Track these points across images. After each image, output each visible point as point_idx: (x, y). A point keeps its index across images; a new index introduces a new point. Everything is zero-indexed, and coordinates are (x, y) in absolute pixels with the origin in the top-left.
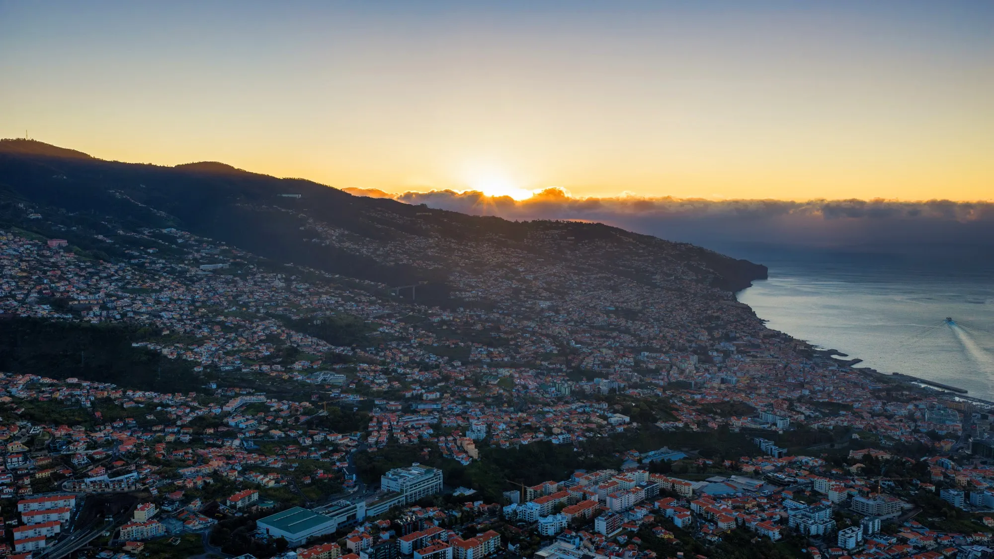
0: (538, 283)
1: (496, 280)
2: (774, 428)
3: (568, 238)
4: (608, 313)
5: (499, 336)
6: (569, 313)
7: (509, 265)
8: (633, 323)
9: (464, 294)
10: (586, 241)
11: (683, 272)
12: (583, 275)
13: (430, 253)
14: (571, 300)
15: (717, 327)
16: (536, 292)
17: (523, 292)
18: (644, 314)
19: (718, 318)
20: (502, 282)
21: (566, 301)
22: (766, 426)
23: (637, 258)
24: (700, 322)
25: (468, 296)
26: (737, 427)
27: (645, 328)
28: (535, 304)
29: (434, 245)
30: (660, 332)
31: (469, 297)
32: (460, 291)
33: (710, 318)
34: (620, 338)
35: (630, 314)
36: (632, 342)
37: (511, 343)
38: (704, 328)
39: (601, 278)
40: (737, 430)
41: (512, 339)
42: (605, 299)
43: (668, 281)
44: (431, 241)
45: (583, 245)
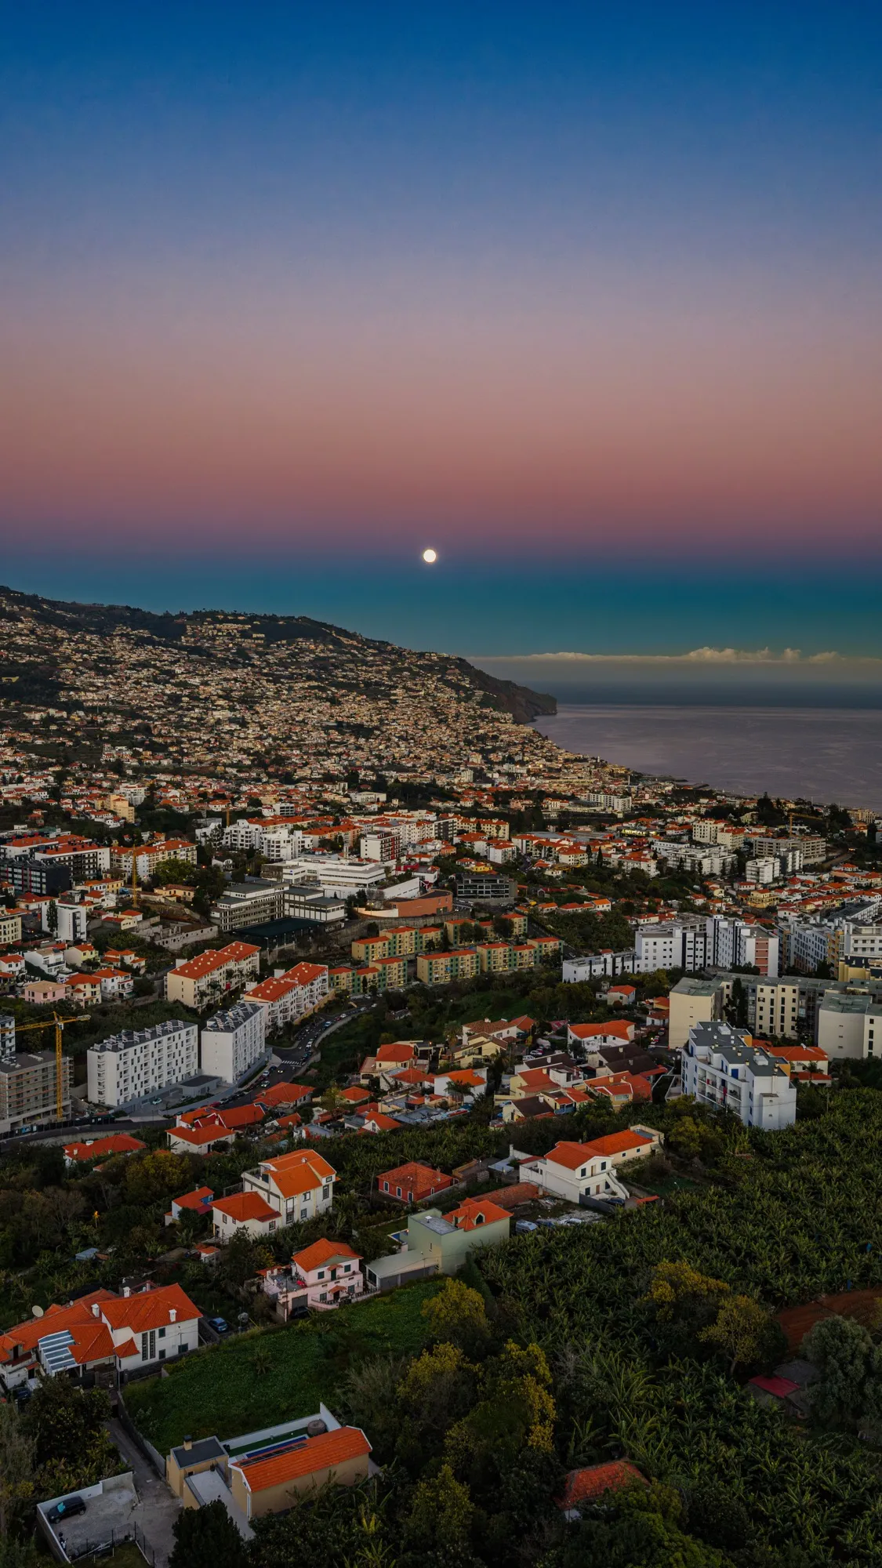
0: (211, 689)
1: (137, 683)
2: (609, 811)
3: (254, 636)
4: (326, 729)
5: (150, 740)
6: (263, 728)
7: (158, 664)
8: (367, 741)
9: (83, 696)
10: (284, 642)
11: (436, 688)
12: (283, 683)
13: (19, 640)
14: (266, 712)
15: (494, 750)
16: (206, 699)
17: (186, 699)
18: (383, 732)
19: (495, 738)
20: (149, 686)
21: (257, 713)
22: (598, 809)
23: (364, 668)
24: (468, 743)
25: (90, 698)
26: (554, 810)
27: (387, 747)
28: (207, 714)
29: (25, 631)
30: (410, 752)
31: (93, 700)
32: (77, 690)
33: (482, 738)
34: (349, 755)
35: (360, 730)
36: (368, 760)
37: (171, 749)
38: (476, 751)
39: (310, 687)
40: (554, 815)
41: (172, 744)
42: (319, 712)
43: (415, 697)
44: (20, 625)
45: (278, 646)
